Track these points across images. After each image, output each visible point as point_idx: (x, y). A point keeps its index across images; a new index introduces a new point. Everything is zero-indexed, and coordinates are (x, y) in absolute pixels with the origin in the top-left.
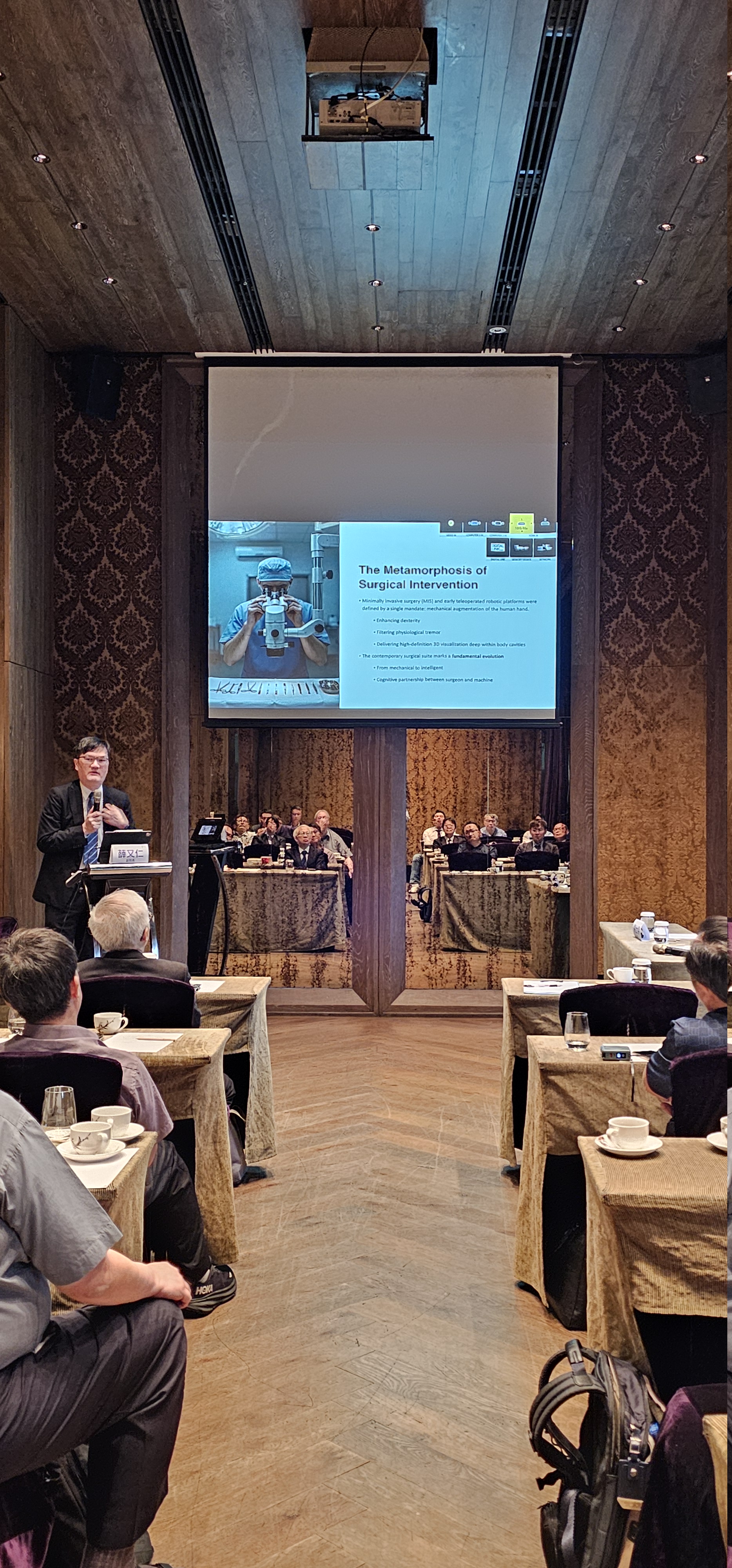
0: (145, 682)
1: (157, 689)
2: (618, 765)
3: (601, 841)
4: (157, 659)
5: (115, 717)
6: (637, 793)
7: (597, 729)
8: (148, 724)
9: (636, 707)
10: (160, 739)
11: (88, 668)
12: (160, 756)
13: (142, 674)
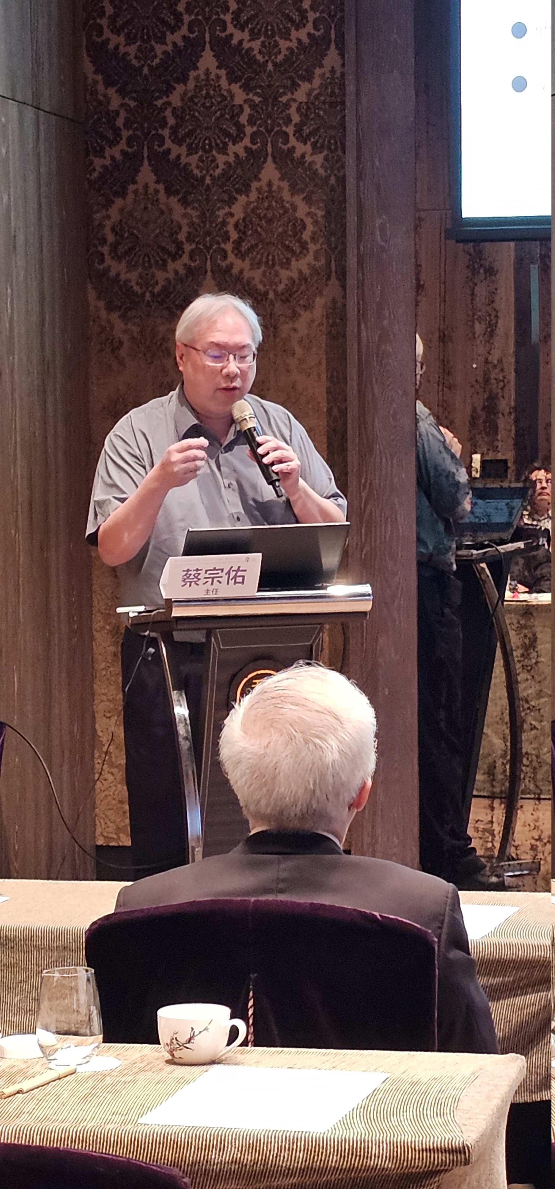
0: (306, 130)
4: (333, 71)
5: (232, 221)
8: (314, 239)
10: (342, 275)
11: (165, 99)
12: (343, 318)
13: (298, 110)
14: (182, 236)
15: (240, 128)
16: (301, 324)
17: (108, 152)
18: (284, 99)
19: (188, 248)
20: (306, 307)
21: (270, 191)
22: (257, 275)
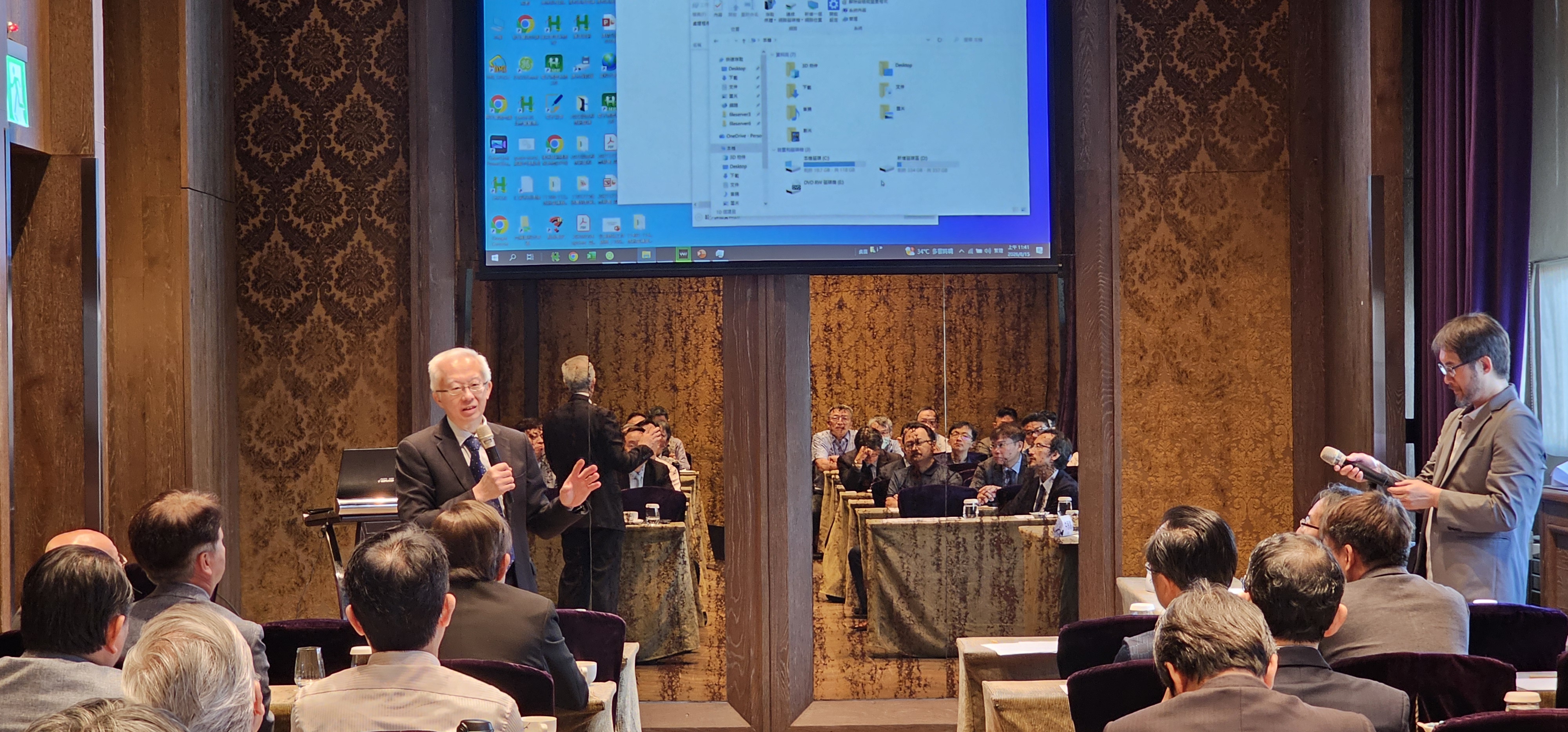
0: (383, 209)
1: (403, 220)
2: (1151, 332)
3: (1125, 455)
4: (401, 172)
5: (334, 267)
6: (1182, 377)
7: (1117, 274)
8: (388, 279)
9: (1179, 239)
10: (408, 302)
11: (290, 188)
12: (409, 329)
13: (378, 195)
14: (301, 276)
15: (340, 208)
16: (380, 333)
17: (251, 221)
18: (369, 189)
19: (305, 283)
20: (384, 323)
21: (359, 247)
22: (351, 301)
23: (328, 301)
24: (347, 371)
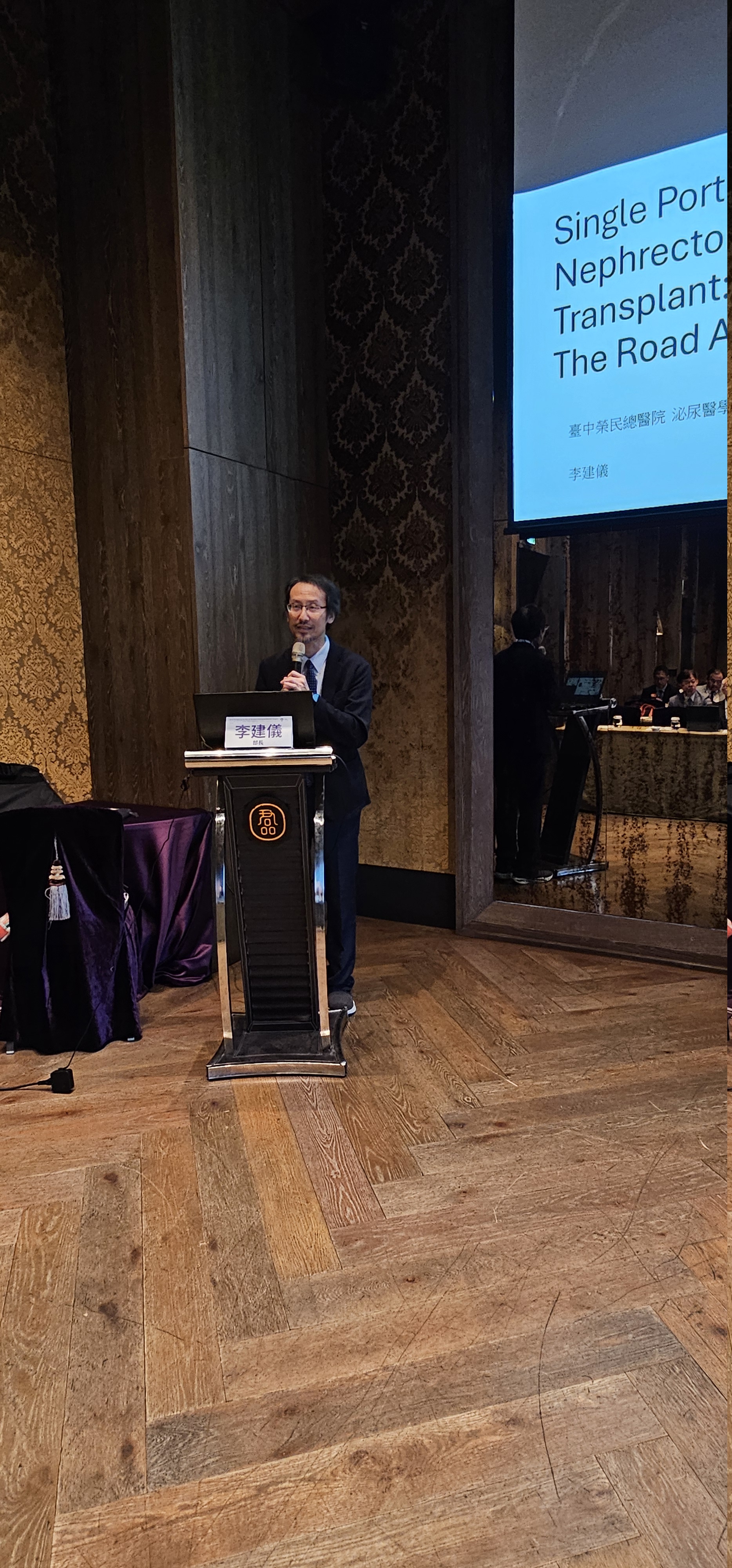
0: (436, 481)
4: (448, 446)
5: (398, 535)
8: (439, 541)
12: (452, 586)
13: (432, 470)
14: (375, 544)
15: (403, 483)
16: (433, 589)
17: (340, 503)
18: (424, 465)
19: (378, 550)
20: (436, 580)
21: (417, 516)
22: (411, 563)
23: (394, 564)
24: (409, 621)
